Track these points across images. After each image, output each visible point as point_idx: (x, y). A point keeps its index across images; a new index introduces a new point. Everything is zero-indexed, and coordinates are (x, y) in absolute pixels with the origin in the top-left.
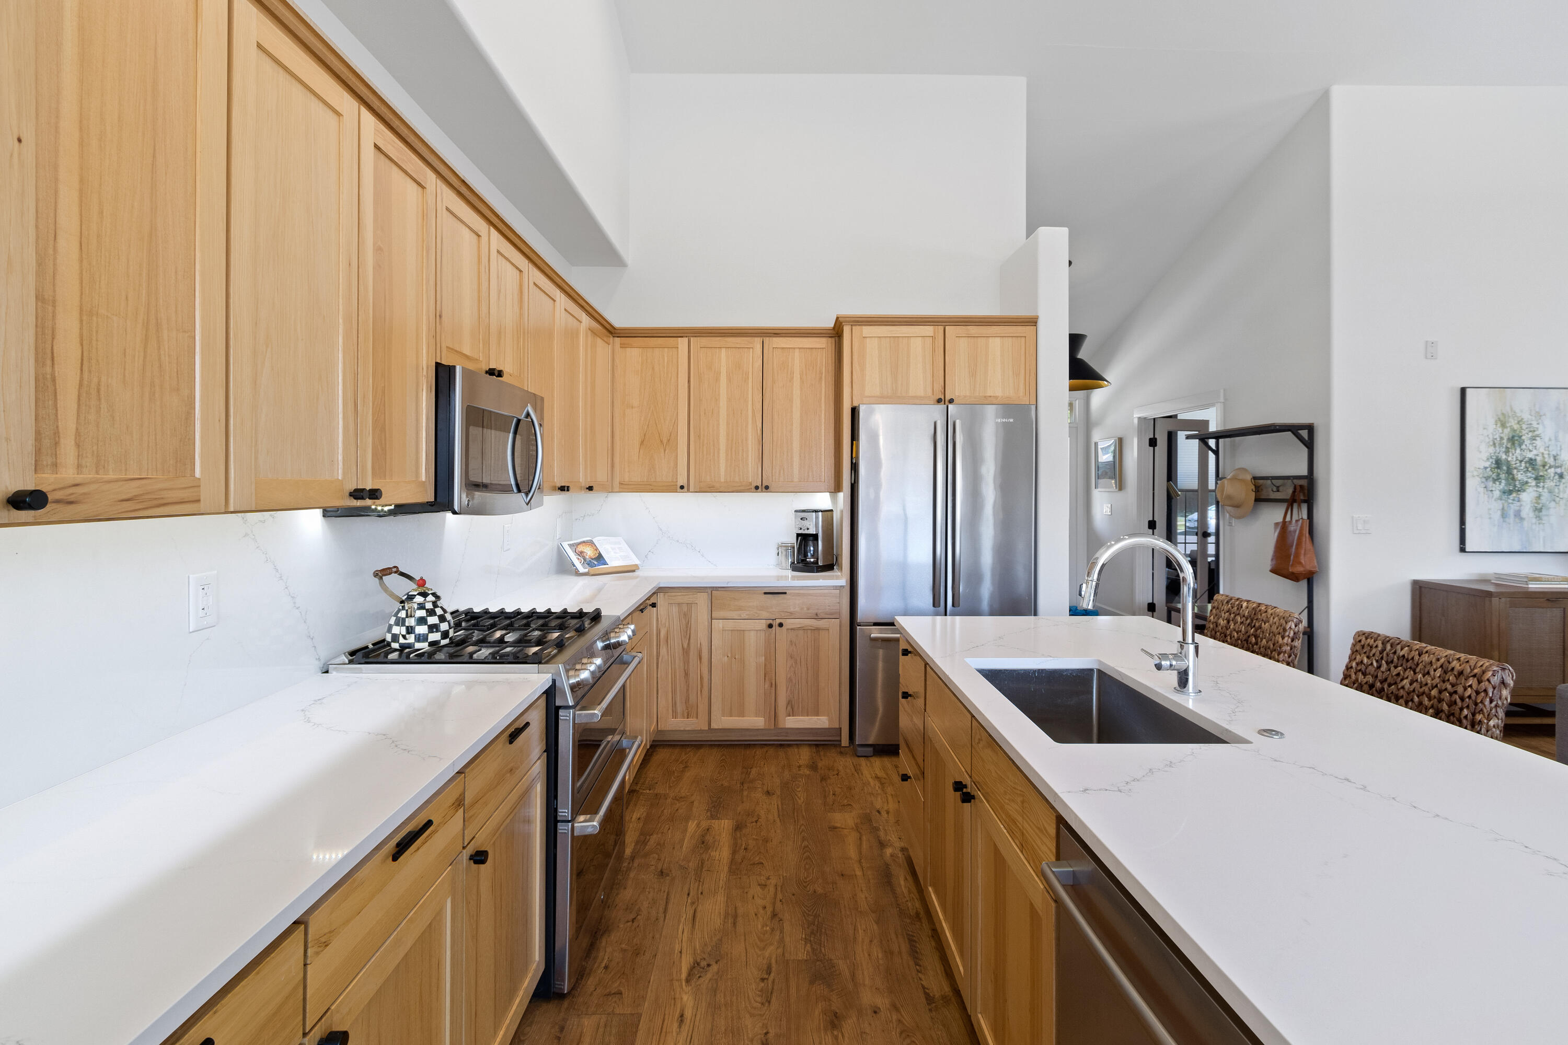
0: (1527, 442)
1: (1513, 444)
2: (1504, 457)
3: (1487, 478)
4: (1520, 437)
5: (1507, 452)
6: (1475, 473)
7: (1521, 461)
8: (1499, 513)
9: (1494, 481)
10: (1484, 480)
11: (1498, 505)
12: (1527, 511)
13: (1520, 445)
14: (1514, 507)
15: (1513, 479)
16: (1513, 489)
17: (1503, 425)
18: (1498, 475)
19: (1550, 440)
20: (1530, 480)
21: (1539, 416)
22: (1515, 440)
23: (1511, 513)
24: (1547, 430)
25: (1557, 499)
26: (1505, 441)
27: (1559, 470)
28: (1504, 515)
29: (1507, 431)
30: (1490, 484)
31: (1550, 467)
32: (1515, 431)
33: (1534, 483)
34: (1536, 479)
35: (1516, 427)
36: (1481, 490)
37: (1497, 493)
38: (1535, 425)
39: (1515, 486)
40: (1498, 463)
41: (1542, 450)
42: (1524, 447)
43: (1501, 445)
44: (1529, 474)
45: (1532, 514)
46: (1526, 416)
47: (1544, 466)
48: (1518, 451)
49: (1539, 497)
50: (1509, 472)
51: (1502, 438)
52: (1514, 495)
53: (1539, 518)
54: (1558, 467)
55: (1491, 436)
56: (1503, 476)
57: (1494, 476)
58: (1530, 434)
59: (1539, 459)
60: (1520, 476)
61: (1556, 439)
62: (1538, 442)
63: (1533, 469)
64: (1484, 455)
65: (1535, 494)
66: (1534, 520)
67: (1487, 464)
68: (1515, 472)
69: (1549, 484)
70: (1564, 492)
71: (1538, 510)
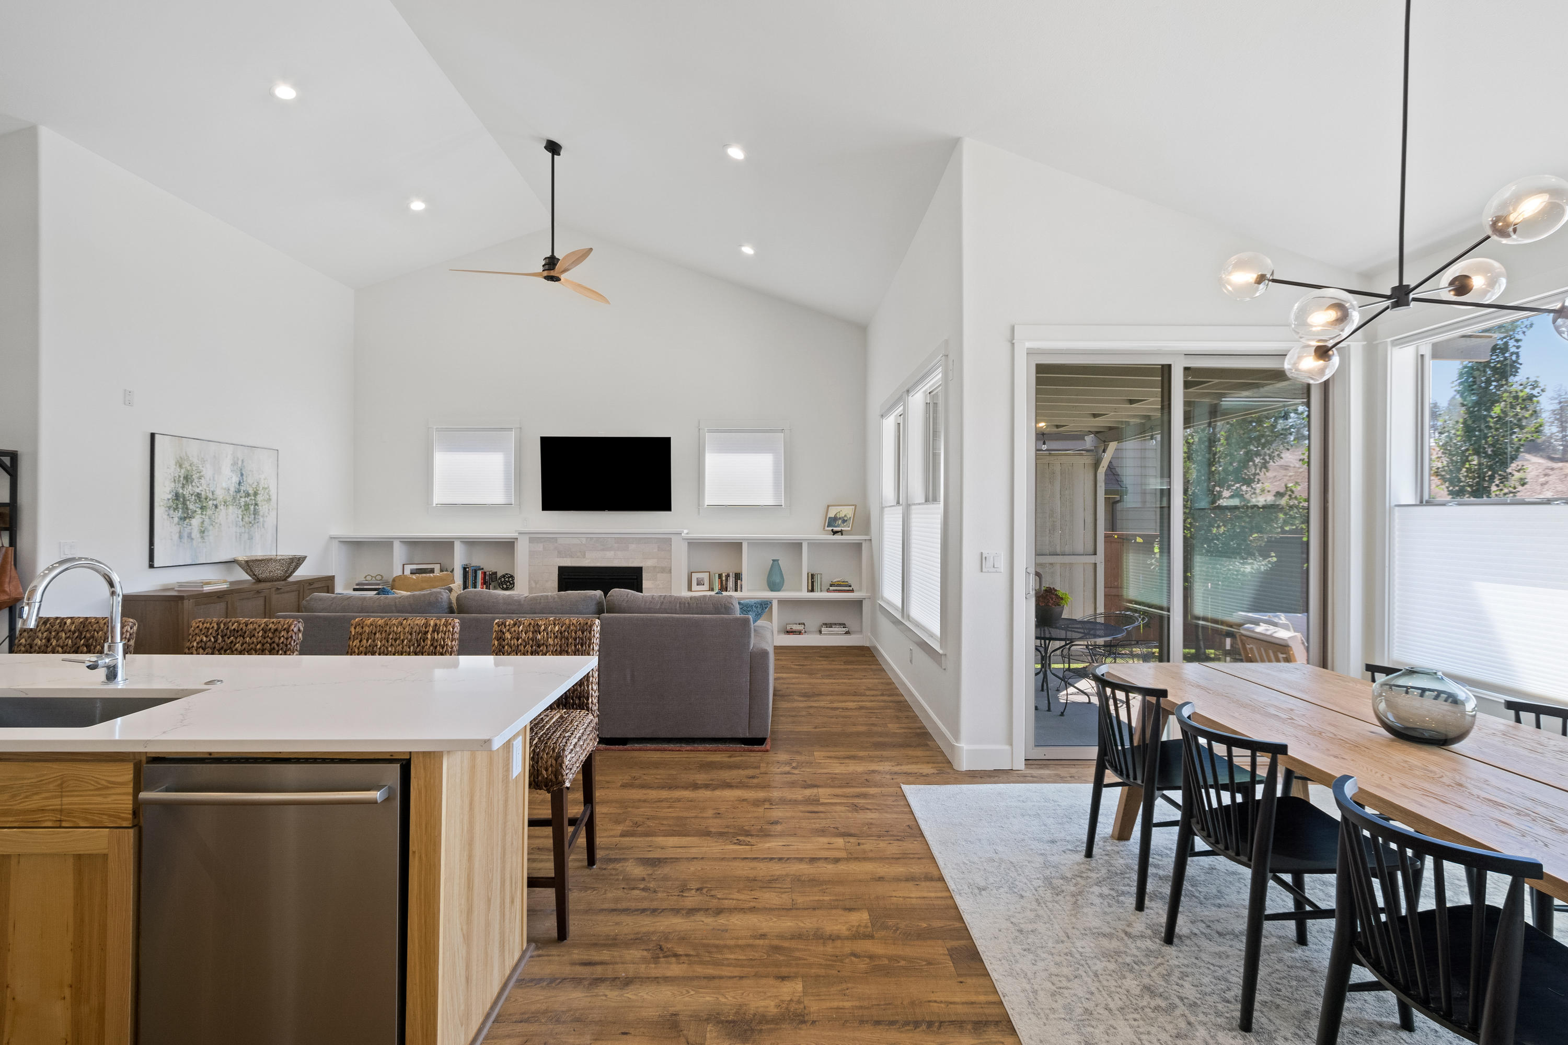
0: (196, 480)
1: (187, 481)
2: (181, 491)
3: (169, 508)
4: (192, 476)
5: (183, 487)
6: (162, 504)
7: (192, 495)
8: (178, 535)
9: (175, 510)
10: (166, 509)
11: (176, 529)
12: (196, 534)
13: (192, 483)
14: (188, 529)
15: (187, 509)
16: (187, 517)
17: (181, 466)
18: (177, 505)
19: (210, 479)
20: (197, 510)
21: (203, 461)
22: (188, 479)
23: (185, 535)
24: (208, 471)
25: (214, 524)
26: (182, 479)
27: (215, 502)
28: (180, 537)
29: (183, 471)
30: (171, 512)
31: (210, 500)
32: (187, 471)
33: (199, 511)
34: (201, 508)
35: (189, 468)
36: (166, 517)
37: (176, 520)
38: (201, 467)
39: (188, 514)
40: (177, 496)
41: (205, 487)
42: (194, 484)
43: (179, 481)
44: (197, 505)
45: (198, 535)
46: (195, 461)
47: (206, 499)
48: (190, 487)
49: (203, 522)
50: (184, 503)
51: (179, 476)
52: (187, 520)
53: (202, 537)
54: (214, 500)
55: (172, 475)
56: (180, 506)
57: (174, 506)
58: (198, 474)
59: (203, 493)
60: (191, 506)
61: (214, 477)
62: (203, 481)
63: (200, 501)
64: (168, 489)
65: (201, 520)
66: (199, 540)
67: (170, 496)
68: (188, 502)
69: (209, 512)
70: (218, 518)
71: (202, 532)
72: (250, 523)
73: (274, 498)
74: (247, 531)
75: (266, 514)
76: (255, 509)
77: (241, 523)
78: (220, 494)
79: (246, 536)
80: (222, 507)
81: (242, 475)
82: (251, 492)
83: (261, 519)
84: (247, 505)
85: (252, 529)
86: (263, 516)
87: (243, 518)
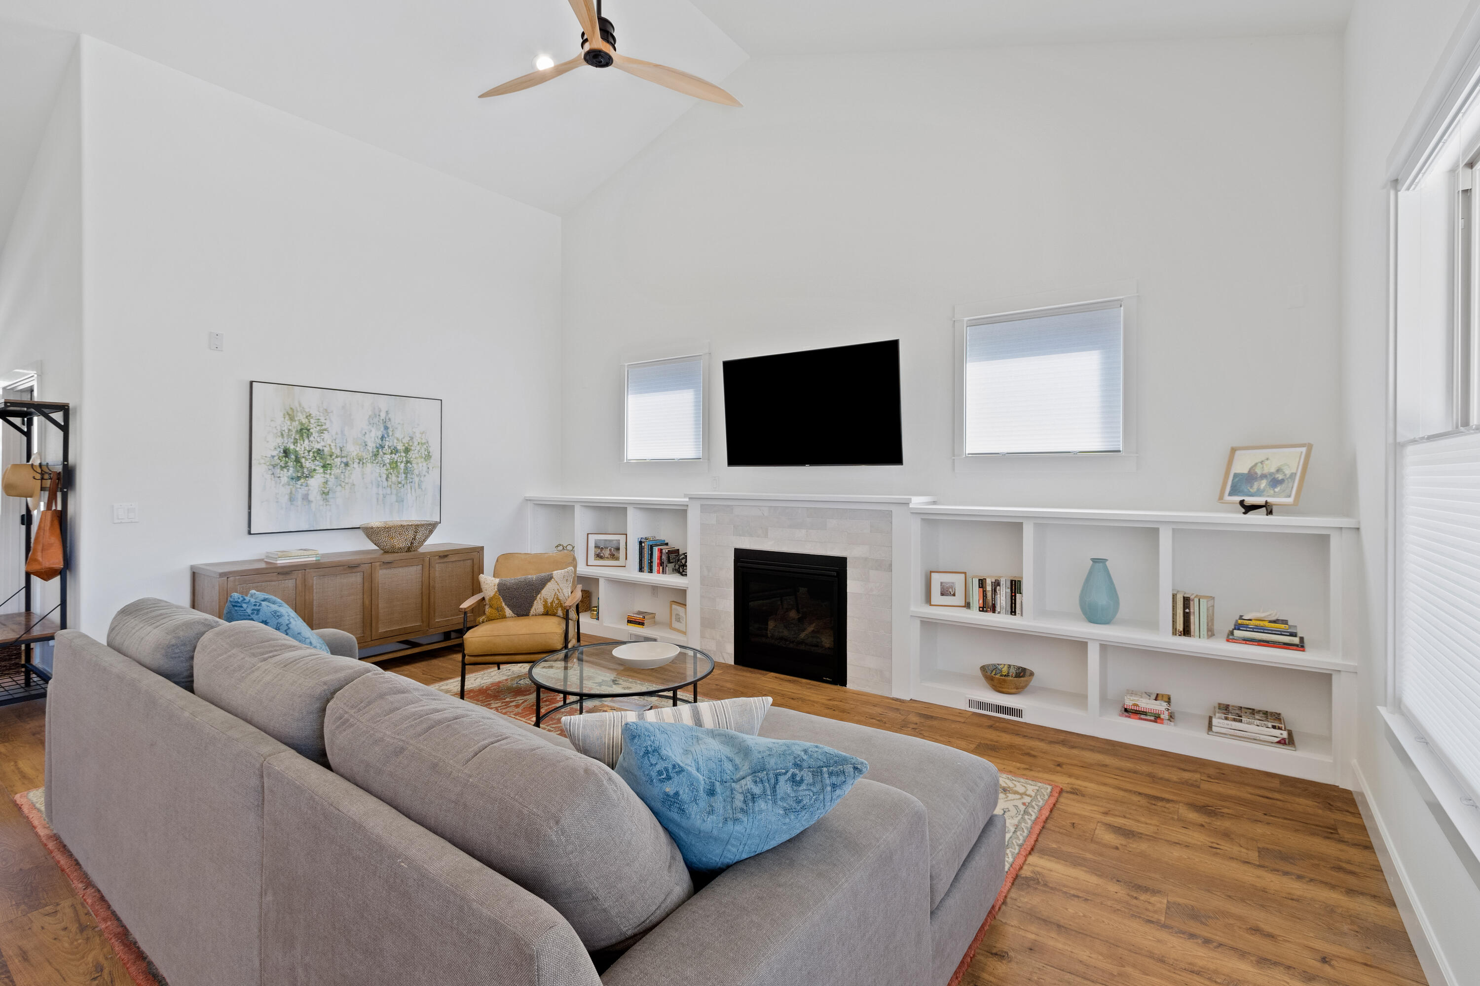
0: (315, 435)
1: (302, 436)
2: (292, 447)
3: (274, 466)
4: (308, 430)
5: (295, 442)
6: (263, 461)
7: (309, 451)
8: (287, 497)
9: (282, 468)
10: (271, 467)
11: (284, 490)
12: (315, 495)
13: (308, 437)
14: (303, 491)
15: (302, 467)
16: (301, 475)
17: (292, 419)
18: (286, 463)
19: (337, 434)
20: (317, 468)
21: (327, 413)
22: (304, 432)
23: (299, 496)
24: (334, 425)
25: (343, 484)
26: (293, 433)
27: (344, 460)
28: (292, 499)
29: (295, 424)
30: (278, 471)
31: (337, 457)
32: (302, 424)
33: (321, 470)
34: (324, 467)
35: (304, 421)
36: (268, 476)
37: (285, 479)
38: (323, 420)
39: (303, 473)
40: (286, 452)
41: (329, 442)
42: (312, 439)
43: (289, 436)
44: (317, 463)
45: (319, 497)
46: (314, 412)
47: (331, 456)
48: (306, 441)
49: (326, 482)
50: (297, 460)
51: (289, 430)
52: (302, 480)
53: (326, 500)
54: (342, 457)
55: (279, 428)
56: (291, 464)
57: (282, 464)
58: (318, 428)
59: (326, 450)
60: (307, 464)
61: (342, 432)
62: (326, 435)
63: (321, 458)
64: (272, 445)
65: (323, 480)
66: (321, 503)
67: (275, 453)
68: (303, 460)
69: (336, 471)
70: (349, 478)
71: (325, 494)
72: (400, 483)
73: (436, 455)
74: (394, 492)
75: (424, 473)
76: (406, 468)
77: (385, 484)
78: (353, 450)
79: (394, 498)
80: (356, 465)
81: (386, 428)
82: (400, 447)
83: (416, 479)
84: (394, 465)
85: (402, 490)
86: (419, 475)
87: (387, 477)
